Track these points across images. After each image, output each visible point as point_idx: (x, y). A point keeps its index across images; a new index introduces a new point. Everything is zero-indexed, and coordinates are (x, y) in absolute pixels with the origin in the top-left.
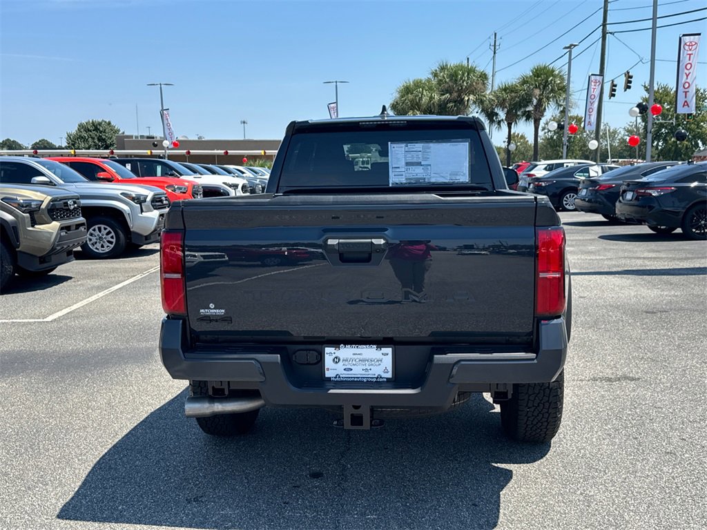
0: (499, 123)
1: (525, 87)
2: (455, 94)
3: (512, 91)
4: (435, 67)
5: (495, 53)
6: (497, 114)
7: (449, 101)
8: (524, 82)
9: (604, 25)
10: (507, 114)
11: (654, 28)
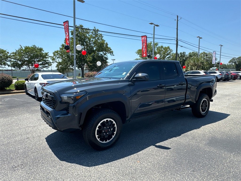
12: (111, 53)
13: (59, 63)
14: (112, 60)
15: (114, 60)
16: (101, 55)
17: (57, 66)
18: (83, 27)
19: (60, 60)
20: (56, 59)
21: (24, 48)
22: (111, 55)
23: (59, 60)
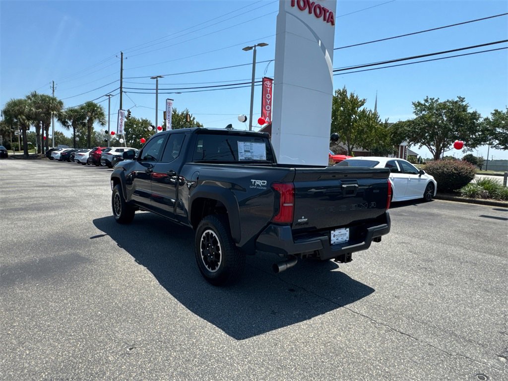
0: (68, 127)
1: (83, 111)
2: (45, 110)
3: (75, 112)
4: (29, 94)
5: (53, 91)
6: (67, 122)
7: (42, 113)
8: (82, 108)
9: (121, 88)
10: (73, 122)
11: (157, 93)
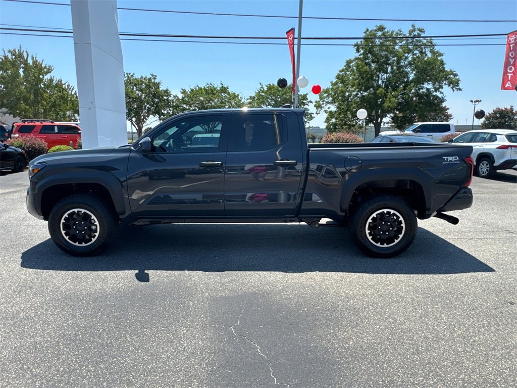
12: (455, 84)
13: (331, 115)
14: (472, 101)
15: (477, 101)
16: (428, 90)
17: (327, 120)
18: (385, 29)
19: (333, 108)
20: (323, 106)
21: (266, 89)
22: (454, 91)
23: (329, 108)
